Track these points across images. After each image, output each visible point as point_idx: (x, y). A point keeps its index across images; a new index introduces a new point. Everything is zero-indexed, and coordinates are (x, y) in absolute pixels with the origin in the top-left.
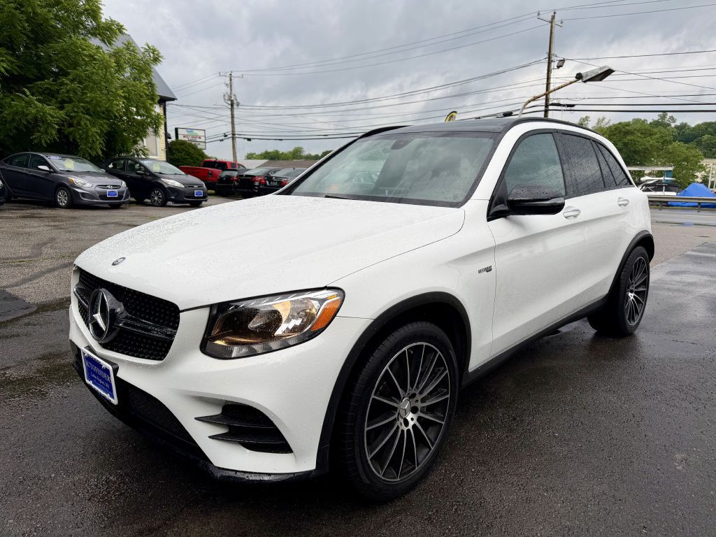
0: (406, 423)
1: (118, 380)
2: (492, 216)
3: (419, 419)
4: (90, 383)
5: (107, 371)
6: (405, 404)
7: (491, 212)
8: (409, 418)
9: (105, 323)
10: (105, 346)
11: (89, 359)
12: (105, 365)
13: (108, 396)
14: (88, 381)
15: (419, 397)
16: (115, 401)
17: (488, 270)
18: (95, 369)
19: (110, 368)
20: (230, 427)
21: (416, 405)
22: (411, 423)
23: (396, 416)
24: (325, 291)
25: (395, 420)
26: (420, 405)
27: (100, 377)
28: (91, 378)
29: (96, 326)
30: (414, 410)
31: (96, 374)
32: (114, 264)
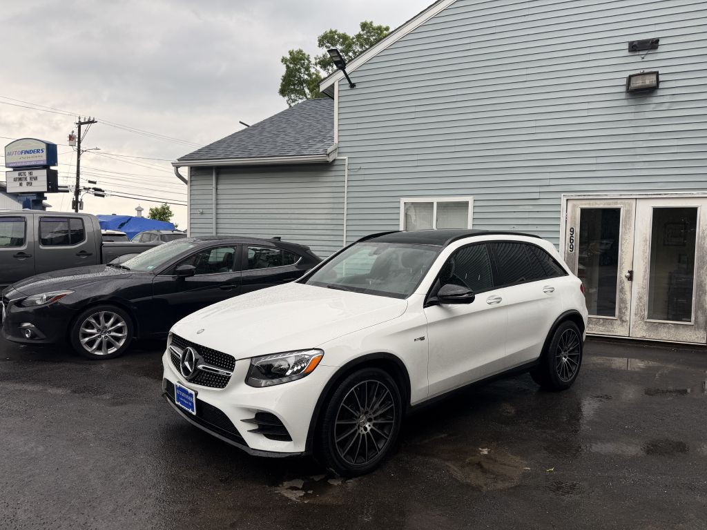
0: (365, 429)
1: (197, 400)
2: (427, 304)
3: (374, 425)
4: (179, 404)
5: (191, 395)
6: (363, 418)
7: (428, 301)
8: (367, 426)
9: (191, 368)
10: (190, 381)
11: (180, 389)
12: (190, 391)
13: (190, 411)
14: (177, 403)
15: (371, 412)
16: (194, 413)
17: (422, 339)
18: (183, 395)
19: (193, 393)
20: (259, 425)
21: (370, 417)
22: (369, 428)
23: (356, 427)
24: (313, 351)
25: (357, 430)
26: (372, 416)
27: (186, 399)
28: (179, 400)
29: (185, 368)
30: (370, 420)
31: (183, 398)
32: (198, 333)
